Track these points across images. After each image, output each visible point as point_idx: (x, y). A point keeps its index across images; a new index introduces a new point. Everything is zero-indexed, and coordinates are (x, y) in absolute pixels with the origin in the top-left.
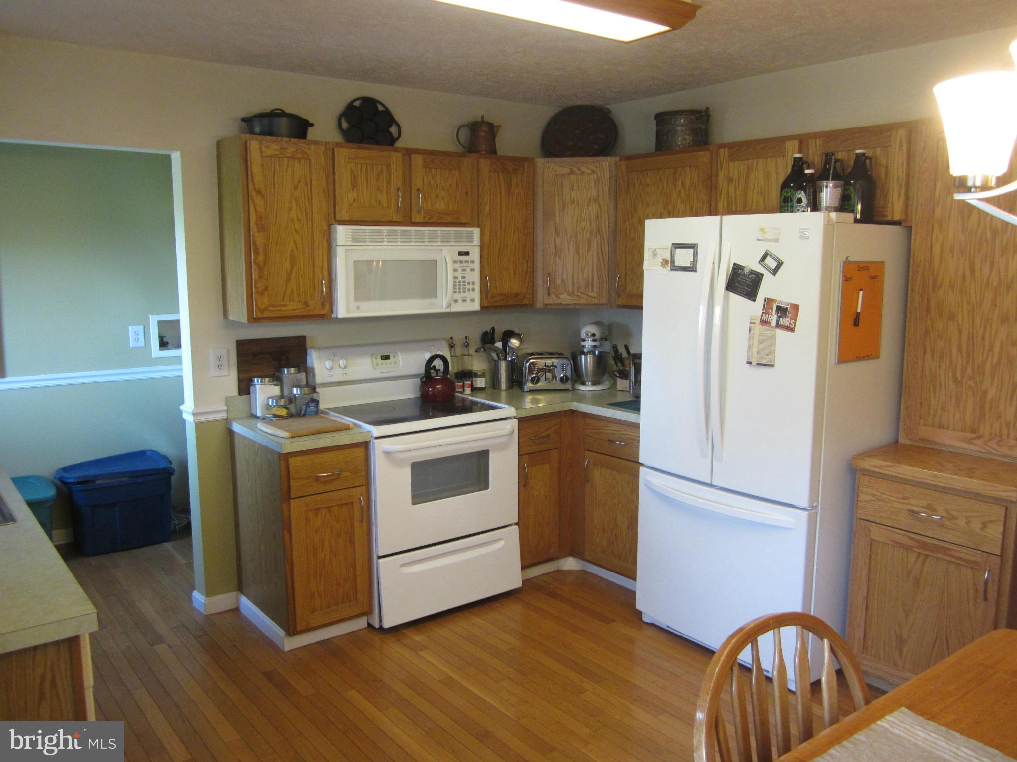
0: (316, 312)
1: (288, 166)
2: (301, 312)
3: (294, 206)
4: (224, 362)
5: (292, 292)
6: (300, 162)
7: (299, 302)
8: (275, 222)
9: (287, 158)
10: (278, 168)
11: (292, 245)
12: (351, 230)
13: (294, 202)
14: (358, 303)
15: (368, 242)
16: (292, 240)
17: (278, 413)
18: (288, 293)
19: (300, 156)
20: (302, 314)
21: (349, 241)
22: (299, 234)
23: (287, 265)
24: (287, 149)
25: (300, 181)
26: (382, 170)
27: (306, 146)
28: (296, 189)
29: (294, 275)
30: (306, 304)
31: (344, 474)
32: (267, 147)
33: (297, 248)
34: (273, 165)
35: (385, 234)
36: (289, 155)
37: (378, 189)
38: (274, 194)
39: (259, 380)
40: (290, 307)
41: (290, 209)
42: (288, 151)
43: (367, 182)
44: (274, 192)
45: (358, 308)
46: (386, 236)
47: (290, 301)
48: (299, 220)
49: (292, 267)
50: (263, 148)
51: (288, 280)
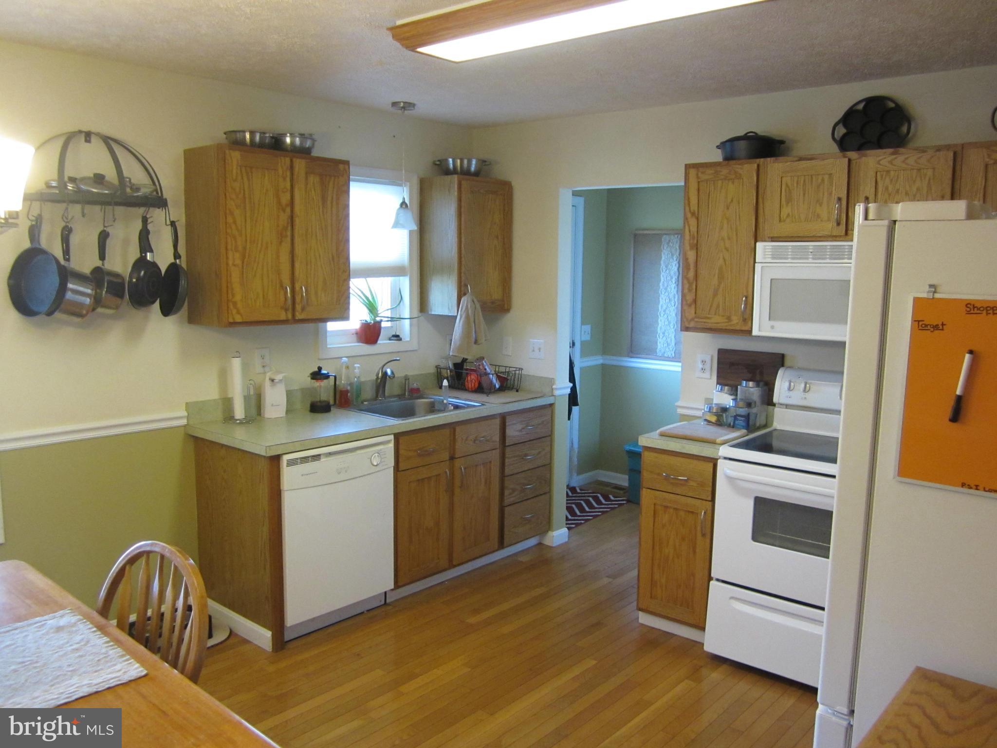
0: (738, 328)
1: (721, 188)
2: (723, 326)
3: (725, 226)
4: (708, 366)
5: (718, 306)
6: (733, 183)
7: (723, 316)
8: (707, 241)
9: (721, 179)
10: (713, 190)
11: (721, 261)
12: (771, 247)
13: (725, 222)
14: (772, 323)
15: (789, 259)
16: (721, 257)
17: (708, 418)
18: (715, 306)
19: (733, 177)
20: (724, 328)
21: (769, 258)
22: (728, 251)
23: (715, 281)
24: (720, 171)
25: (732, 201)
26: (823, 180)
27: (740, 166)
28: (728, 208)
29: (721, 290)
30: (729, 319)
31: (692, 483)
32: (703, 173)
33: (725, 264)
34: (708, 188)
35: (811, 250)
36: (722, 177)
37: (818, 201)
38: (708, 215)
39: (720, 386)
40: (713, 320)
41: (721, 228)
42: (722, 173)
43: (804, 194)
44: (708, 213)
45: (772, 327)
46: (811, 252)
47: (715, 314)
48: (729, 238)
49: (720, 283)
50: (700, 174)
51: (715, 294)
